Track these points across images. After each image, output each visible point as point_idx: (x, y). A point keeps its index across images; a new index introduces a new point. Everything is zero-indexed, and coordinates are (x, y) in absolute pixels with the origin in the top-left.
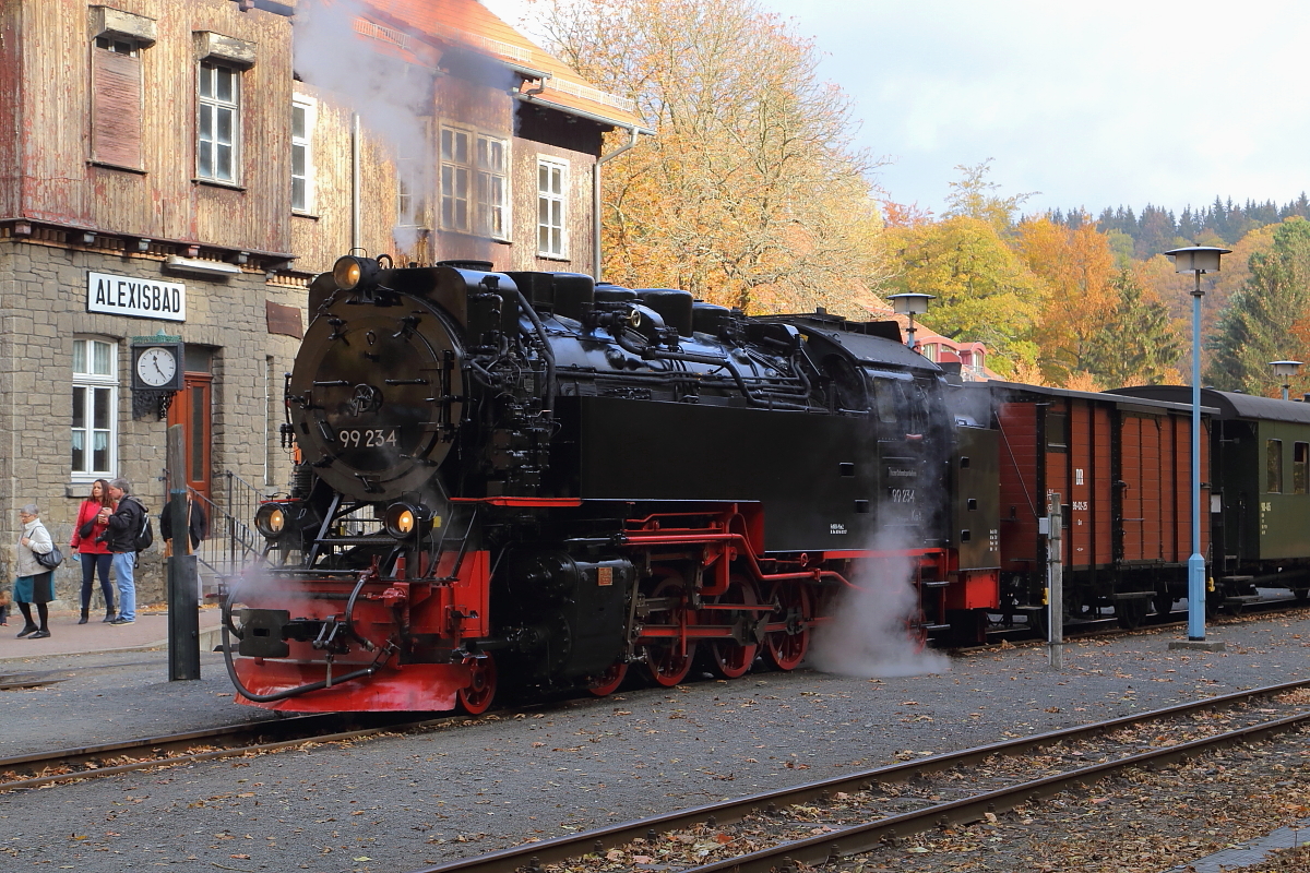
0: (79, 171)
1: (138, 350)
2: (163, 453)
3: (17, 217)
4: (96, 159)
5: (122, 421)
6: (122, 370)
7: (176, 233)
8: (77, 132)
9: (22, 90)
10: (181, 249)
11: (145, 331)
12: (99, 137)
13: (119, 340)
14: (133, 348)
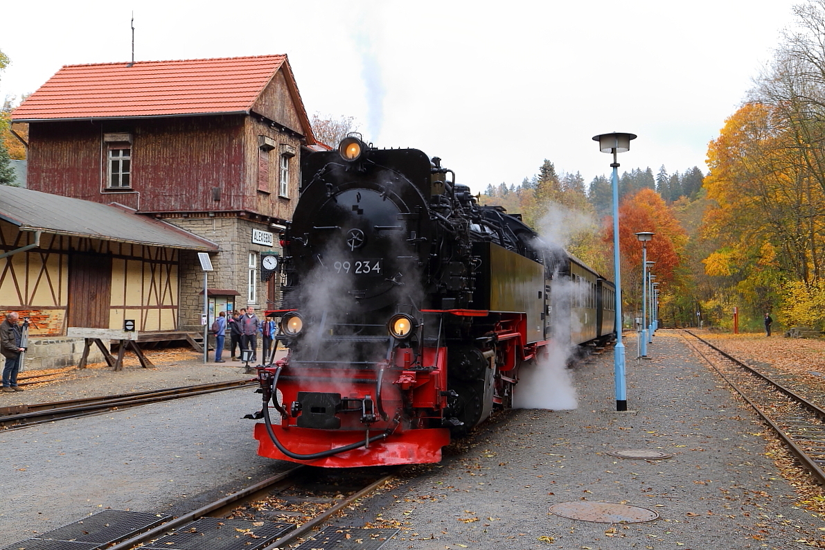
0: (255, 194)
1: (263, 257)
2: (267, 293)
3: (241, 209)
4: (259, 189)
5: (258, 282)
6: (258, 264)
7: (275, 215)
8: (255, 179)
9: (244, 165)
10: (275, 220)
11: (264, 250)
12: (260, 181)
13: (257, 253)
14: (261, 256)
